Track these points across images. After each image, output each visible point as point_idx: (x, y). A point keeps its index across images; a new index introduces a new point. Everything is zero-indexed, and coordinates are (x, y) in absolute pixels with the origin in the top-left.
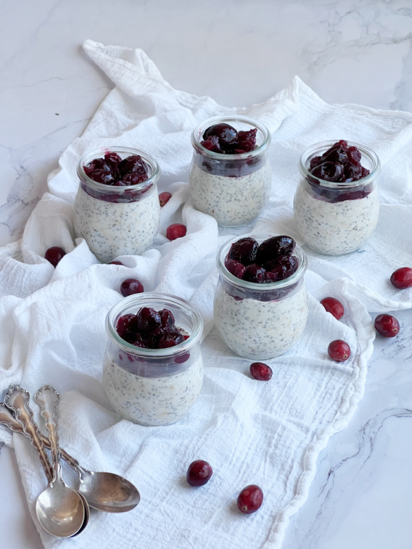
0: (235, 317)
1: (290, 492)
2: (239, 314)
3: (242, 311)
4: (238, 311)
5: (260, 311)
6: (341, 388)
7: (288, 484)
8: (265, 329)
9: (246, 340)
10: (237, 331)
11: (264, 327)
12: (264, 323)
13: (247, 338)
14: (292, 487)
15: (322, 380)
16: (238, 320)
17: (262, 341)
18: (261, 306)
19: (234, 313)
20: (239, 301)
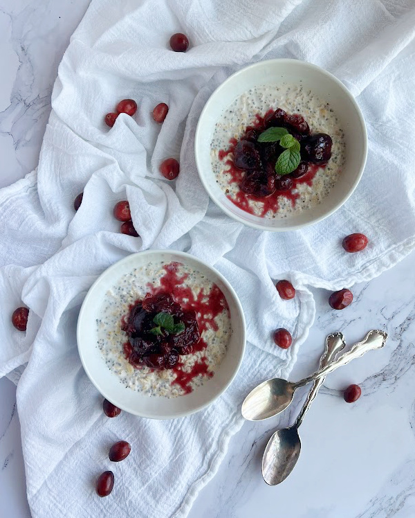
1: (205, 466)
6: (271, 371)
7: (206, 458)
14: (208, 461)
15: (259, 357)
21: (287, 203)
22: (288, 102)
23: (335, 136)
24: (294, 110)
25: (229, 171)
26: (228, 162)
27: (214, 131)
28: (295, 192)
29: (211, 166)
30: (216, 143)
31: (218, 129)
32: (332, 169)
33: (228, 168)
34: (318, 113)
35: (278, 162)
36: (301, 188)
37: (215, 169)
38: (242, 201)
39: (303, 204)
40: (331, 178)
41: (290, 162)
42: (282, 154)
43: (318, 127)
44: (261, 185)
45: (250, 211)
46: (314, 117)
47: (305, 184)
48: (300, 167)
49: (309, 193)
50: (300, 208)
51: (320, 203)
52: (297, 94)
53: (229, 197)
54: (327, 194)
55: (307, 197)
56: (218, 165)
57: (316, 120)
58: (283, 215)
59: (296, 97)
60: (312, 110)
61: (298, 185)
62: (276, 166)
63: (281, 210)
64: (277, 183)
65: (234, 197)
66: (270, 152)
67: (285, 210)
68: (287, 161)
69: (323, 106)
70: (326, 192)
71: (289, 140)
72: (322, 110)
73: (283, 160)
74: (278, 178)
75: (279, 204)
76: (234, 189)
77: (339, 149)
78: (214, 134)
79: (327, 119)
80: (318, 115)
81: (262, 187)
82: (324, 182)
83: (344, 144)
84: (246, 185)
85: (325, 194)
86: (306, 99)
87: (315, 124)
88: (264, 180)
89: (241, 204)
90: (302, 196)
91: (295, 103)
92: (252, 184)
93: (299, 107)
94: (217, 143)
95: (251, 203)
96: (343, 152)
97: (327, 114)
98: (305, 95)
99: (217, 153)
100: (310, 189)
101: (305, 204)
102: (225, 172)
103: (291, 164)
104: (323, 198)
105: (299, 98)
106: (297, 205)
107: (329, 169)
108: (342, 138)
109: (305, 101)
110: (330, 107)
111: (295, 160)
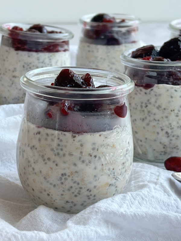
0: (145, 109)
2: (150, 103)
3: (153, 100)
4: (148, 100)
5: (172, 97)
8: (177, 118)
9: (158, 133)
10: (148, 124)
11: (177, 116)
12: (176, 111)
13: (159, 130)
16: (149, 112)
17: (175, 133)
18: (173, 91)
19: (144, 105)
20: (149, 90)
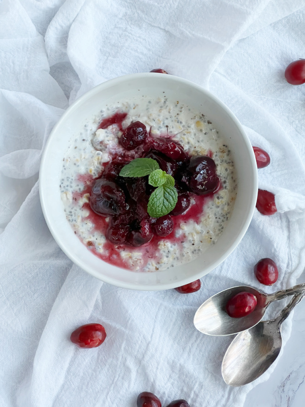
21: (171, 249)
22: (151, 118)
23: (219, 154)
24: (160, 127)
25: (89, 217)
26: (86, 206)
27: (62, 168)
28: (179, 233)
29: (64, 215)
30: (66, 183)
31: (67, 165)
32: (222, 198)
33: (86, 213)
34: (193, 126)
35: (150, 203)
36: (187, 228)
37: (70, 217)
38: (111, 254)
39: (192, 248)
40: (223, 209)
41: (165, 201)
42: (153, 193)
43: (197, 145)
44: (133, 233)
45: (123, 265)
46: (190, 133)
47: (191, 221)
48: (179, 204)
49: (198, 233)
50: (190, 254)
51: (214, 243)
52: (161, 107)
53: (94, 252)
54: (222, 229)
55: (196, 238)
56: (73, 211)
57: (193, 136)
58: (169, 266)
59: (160, 111)
60: (184, 123)
61: (182, 224)
62: (149, 208)
63: (165, 259)
64: (153, 228)
65: (101, 250)
66: (139, 190)
67: (171, 259)
68: (161, 200)
69: (197, 119)
70: (220, 228)
71: (160, 177)
72: (197, 123)
73: (155, 200)
74: (153, 221)
75: (161, 252)
76: (100, 241)
77: (226, 170)
78: (62, 172)
79: (205, 134)
80: (193, 129)
81: (135, 235)
82: (215, 214)
83: (232, 163)
84: (114, 234)
85: (219, 230)
86: (174, 111)
87: (192, 141)
88: (135, 226)
89: (111, 258)
90: (190, 238)
91: (161, 118)
92: (122, 231)
93: (167, 123)
94: (68, 183)
95: (124, 254)
96: (232, 173)
97: (204, 126)
98: (172, 107)
99: (70, 196)
100: (198, 227)
101: (196, 247)
102: (84, 219)
103: (166, 203)
104: (217, 235)
105: (165, 112)
106: (185, 250)
107: (218, 198)
108: (228, 155)
109: (173, 113)
110: (207, 119)
111: (171, 198)
